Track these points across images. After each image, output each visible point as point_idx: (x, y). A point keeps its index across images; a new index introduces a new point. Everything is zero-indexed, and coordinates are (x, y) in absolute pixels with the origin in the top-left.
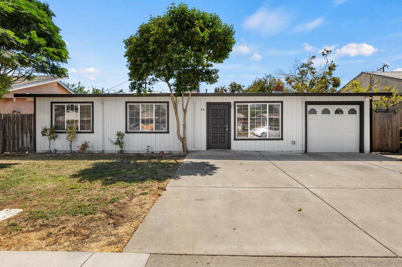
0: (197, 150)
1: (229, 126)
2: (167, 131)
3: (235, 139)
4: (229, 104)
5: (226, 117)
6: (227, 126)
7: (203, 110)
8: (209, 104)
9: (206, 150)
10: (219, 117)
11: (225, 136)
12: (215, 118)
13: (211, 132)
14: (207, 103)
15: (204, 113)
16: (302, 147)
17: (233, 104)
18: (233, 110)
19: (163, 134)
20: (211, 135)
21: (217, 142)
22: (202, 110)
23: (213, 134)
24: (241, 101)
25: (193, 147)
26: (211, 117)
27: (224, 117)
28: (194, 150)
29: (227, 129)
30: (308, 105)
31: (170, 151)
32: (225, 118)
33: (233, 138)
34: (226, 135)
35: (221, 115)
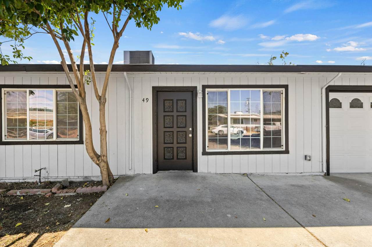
0: (135, 173)
1: (193, 129)
2: (79, 140)
3: (205, 153)
4: (193, 91)
5: (188, 114)
6: (191, 129)
7: (145, 101)
8: (157, 91)
9: (152, 172)
10: (175, 114)
11: (186, 147)
12: (168, 116)
13: (161, 140)
14: (153, 87)
15: (149, 106)
16: (321, 165)
17: (201, 89)
18: (201, 99)
19: (73, 146)
20: (162, 146)
21: (173, 158)
22: (143, 100)
23: (165, 143)
24: (214, 84)
25: (127, 169)
26: (161, 114)
27: (184, 114)
28: (131, 173)
29: (191, 135)
30: (330, 93)
31: (86, 177)
32: (185, 116)
33: (201, 151)
34: (189, 145)
35: (179, 109)
